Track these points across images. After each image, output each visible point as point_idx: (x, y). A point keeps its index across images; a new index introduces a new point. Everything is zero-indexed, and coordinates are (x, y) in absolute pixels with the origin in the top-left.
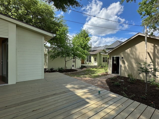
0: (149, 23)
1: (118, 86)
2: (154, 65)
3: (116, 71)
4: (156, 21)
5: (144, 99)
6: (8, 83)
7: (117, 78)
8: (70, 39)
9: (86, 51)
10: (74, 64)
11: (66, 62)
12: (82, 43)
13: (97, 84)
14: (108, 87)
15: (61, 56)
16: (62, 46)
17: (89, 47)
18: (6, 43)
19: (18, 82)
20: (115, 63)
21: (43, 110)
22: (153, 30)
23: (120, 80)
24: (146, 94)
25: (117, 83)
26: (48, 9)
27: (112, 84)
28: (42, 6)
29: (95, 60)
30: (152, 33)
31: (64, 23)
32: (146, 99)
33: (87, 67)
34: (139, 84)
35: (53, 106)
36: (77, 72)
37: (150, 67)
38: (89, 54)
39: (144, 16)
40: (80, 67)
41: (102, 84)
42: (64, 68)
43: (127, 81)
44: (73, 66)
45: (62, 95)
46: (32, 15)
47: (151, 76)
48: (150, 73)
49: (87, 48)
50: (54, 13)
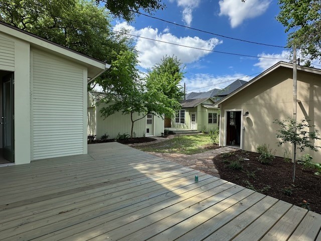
0: (302, 42)
1: (237, 169)
2: (311, 126)
3: (234, 141)
4: (316, 37)
5: (289, 195)
6: (14, 162)
7: (236, 154)
8: (142, 76)
9: (173, 100)
10: (149, 126)
11: (133, 122)
12: (166, 83)
13: (195, 166)
14: (216, 171)
15: (123, 110)
16: (124, 91)
17: (181, 93)
18: (10, 81)
19: (34, 161)
20: (232, 123)
21: (81, 212)
22: (310, 56)
23: (241, 158)
24: (294, 186)
25: (234, 163)
26: (97, 16)
27: (225, 166)
28: (83, 10)
29: (193, 119)
30: (309, 63)
31: (129, 45)
32: (293, 196)
33: (175, 134)
34: (281, 166)
35: (101, 205)
36: (156, 142)
37: (302, 130)
38: (180, 106)
39: (292, 27)
40: (162, 134)
41: (204, 166)
42: (130, 135)
43: (257, 160)
44: (148, 131)
45: (121, 184)
46: (65, 29)
47: (303, 149)
48: (303, 142)
49: (177, 95)
50: (110, 23)
